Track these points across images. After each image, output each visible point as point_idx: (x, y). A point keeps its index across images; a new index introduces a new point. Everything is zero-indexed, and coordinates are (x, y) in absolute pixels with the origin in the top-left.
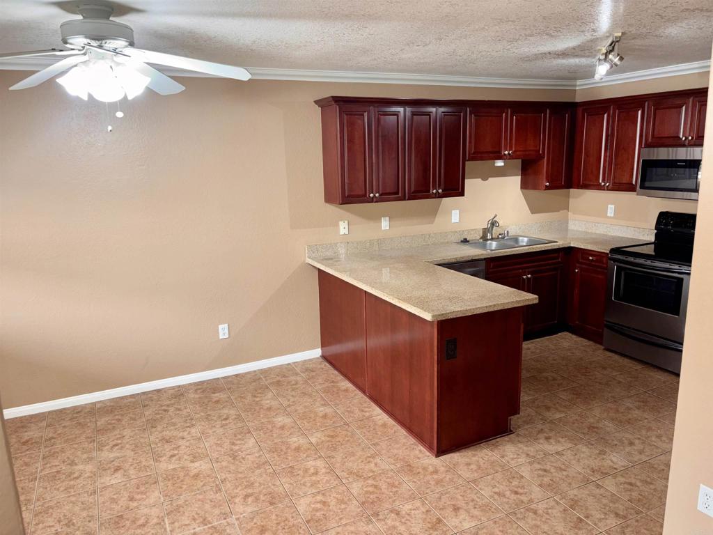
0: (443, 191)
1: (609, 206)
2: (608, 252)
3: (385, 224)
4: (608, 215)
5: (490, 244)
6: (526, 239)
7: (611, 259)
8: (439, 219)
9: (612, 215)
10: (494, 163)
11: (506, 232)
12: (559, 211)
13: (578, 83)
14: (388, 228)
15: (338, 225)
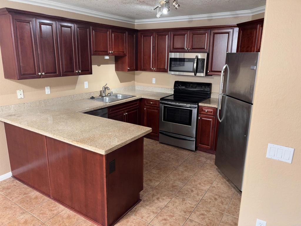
0: (81, 71)
1: (153, 79)
2: (159, 100)
3: (48, 90)
4: (153, 83)
5: (106, 98)
6: (121, 95)
7: (161, 103)
8: (78, 87)
9: (155, 83)
10: (104, 57)
11: (111, 92)
12: (131, 81)
13: (136, 21)
14: (50, 93)
15: (16, 93)
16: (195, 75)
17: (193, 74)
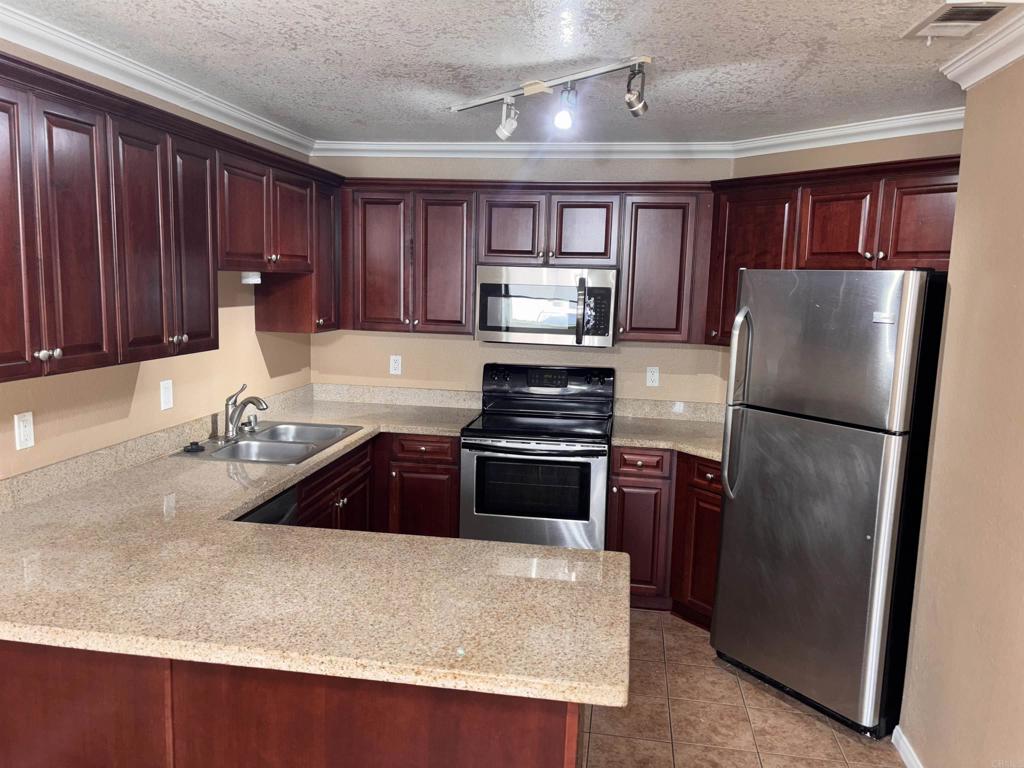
0: (190, 338)
1: (393, 358)
2: (458, 434)
3: (23, 431)
4: (392, 372)
5: (248, 446)
6: (292, 428)
7: (466, 446)
8: (138, 404)
9: (399, 372)
11: (252, 418)
12: (299, 370)
13: (316, 146)
14: (31, 443)
16: (579, 341)
17: (571, 340)
